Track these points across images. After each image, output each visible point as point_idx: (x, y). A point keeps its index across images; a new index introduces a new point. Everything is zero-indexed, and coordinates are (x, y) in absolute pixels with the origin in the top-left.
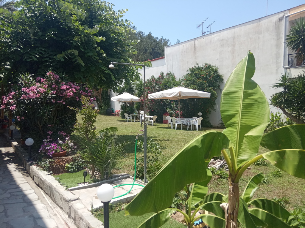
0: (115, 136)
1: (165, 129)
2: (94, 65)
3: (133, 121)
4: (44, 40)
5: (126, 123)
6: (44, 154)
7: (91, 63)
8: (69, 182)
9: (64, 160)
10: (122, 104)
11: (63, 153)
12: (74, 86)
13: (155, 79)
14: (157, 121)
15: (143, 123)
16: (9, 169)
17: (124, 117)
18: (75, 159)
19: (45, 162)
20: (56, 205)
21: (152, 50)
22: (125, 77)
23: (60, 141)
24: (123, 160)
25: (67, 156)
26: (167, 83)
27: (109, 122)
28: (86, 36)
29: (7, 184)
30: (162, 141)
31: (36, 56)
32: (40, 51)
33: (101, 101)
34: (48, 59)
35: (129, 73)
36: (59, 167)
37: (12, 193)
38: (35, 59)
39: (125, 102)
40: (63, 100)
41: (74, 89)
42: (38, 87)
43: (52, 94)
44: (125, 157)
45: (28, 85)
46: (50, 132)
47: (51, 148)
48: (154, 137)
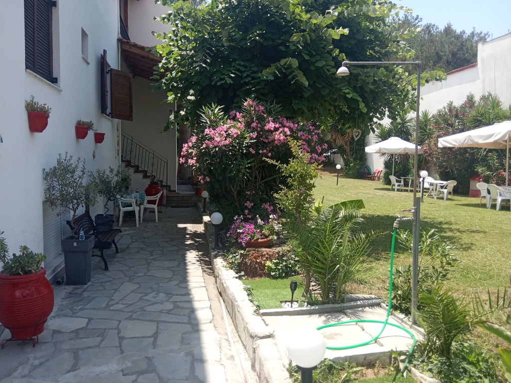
0: (358, 217)
1: (471, 208)
2: (327, 84)
3: (407, 191)
4: (245, 47)
5: (391, 193)
6: (235, 241)
7: (323, 82)
8: (268, 296)
9: (265, 255)
10: (385, 158)
11: (265, 242)
12: (287, 124)
13: (455, 108)
14: (456, 191)
15: (424, 194)
16: (186, 260)
17: (388, 182)
18: (283, 254)
19: (235, 255)
20: (238, 339)
21: (452, 55)
22: (389, 104)
23: (259, 221)
24: (374, 265)
25: (269, 248)
26: (482, 115)
27: (359, 191)
28: (314, 31)
29: (176, 285)
30: (464, 232)
31: (231, 75)
32: (238, 67)
33: (349, 154)
34: (250, 79)
35: (397, 95)
36: (255, 266)
37: (177, 302)
38: (229, 81)
39: (392, 155)
40: (268, 149)
41: (286, 130)
42: (230, 128)
43: (251, 139)
44: (379, 260)
45: (214, 125)
46: (249, 204)
47: (246, 231)
48: (446, 223)
